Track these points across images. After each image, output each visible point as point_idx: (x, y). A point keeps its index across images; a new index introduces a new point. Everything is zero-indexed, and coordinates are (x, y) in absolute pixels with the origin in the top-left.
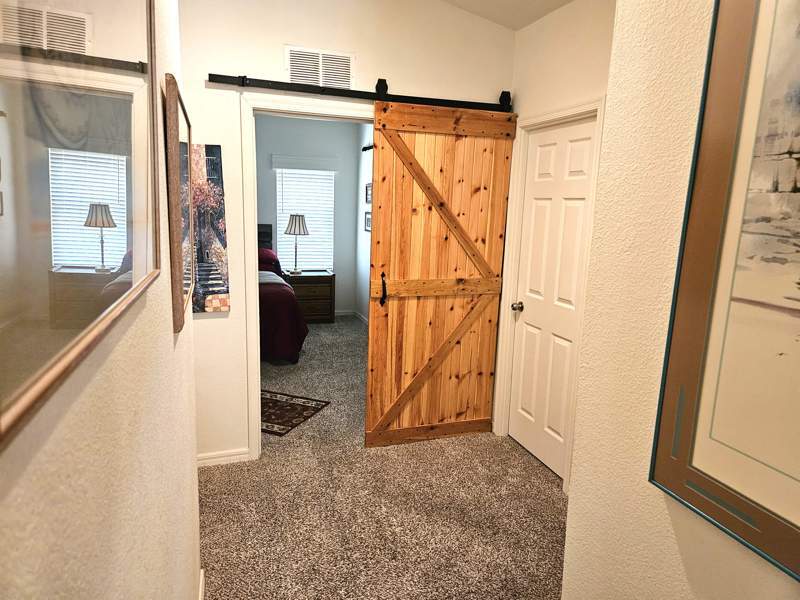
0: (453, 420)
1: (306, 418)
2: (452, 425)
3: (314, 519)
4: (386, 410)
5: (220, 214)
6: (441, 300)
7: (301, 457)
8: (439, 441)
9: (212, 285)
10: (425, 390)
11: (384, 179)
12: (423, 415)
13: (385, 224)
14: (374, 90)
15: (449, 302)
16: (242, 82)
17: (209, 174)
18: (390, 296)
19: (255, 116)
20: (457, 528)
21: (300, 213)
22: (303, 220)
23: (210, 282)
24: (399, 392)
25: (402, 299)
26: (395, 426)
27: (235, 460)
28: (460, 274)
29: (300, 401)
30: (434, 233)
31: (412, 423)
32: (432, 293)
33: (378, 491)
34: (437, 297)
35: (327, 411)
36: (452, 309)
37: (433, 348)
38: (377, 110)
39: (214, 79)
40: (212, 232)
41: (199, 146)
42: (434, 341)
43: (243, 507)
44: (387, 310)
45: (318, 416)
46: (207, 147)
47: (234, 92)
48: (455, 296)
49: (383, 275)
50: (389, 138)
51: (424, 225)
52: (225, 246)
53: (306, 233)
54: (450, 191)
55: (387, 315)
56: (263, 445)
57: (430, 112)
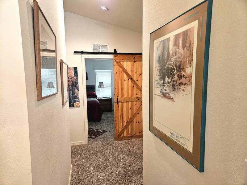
0: (138, 134)
1: (101, 135)
2: (138, 135)
3: (99, 156)
4: (120, 131)
5: (77, 83)
6: (133, 103)
7: (98, 143)
8: (134, 140)
9: (76, 100)
10: (130, 126)
11: (116, 73)
12: (130, 132)
13: (117, 84)
14: (113, 52)
15: (135, 103)
16: (82, 53)
17: (74, 74)
18: (119, 102)
19: (85, 60)
20: (134, 158)
21: (102, 82)
22: (103, 84)
23: (75, 99)
24: (123, 127)
25: (122, 102)
26: (122, 136)
27: (82, 144)
28: (137, 96)
29: (100, 131)
30: (130, 85)
31: (127, 135)
32: (130, 101)
33: (116, 150)
34: (132, 102)
35: (106, 133)
36: (136, 105)
37: (131, 115)
38: (114, 57)
39: (75, 52)
40: (75, 88)
41: (72, 68)
42: (131, 113)
43: (83, 153)
44: (119, 105)
45: (104, 134)
46: (74, 68)
47: (80, 55)
48: (137, 101)
49: (117, 96)
50: (117, 63)
51: (127, 84)
52: (78, 90)
53: (104, 87)
54: (134, 75)
55: (119, 107)
56: (89, 141)
57: (127, 56)
